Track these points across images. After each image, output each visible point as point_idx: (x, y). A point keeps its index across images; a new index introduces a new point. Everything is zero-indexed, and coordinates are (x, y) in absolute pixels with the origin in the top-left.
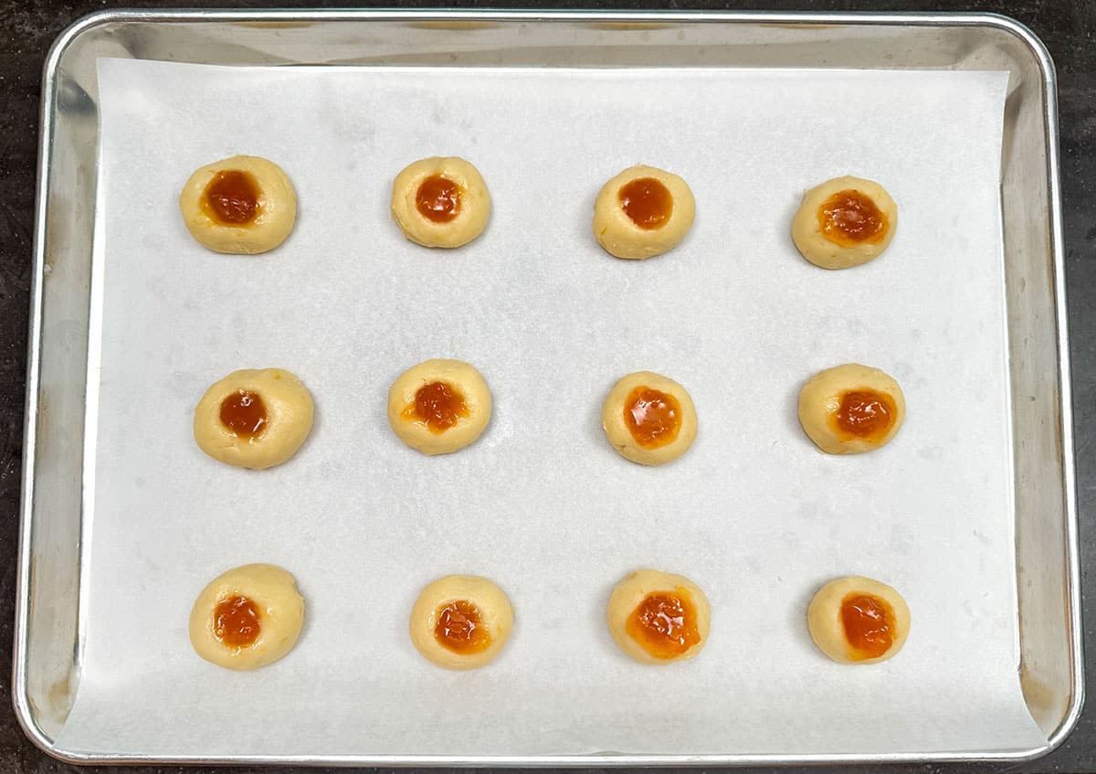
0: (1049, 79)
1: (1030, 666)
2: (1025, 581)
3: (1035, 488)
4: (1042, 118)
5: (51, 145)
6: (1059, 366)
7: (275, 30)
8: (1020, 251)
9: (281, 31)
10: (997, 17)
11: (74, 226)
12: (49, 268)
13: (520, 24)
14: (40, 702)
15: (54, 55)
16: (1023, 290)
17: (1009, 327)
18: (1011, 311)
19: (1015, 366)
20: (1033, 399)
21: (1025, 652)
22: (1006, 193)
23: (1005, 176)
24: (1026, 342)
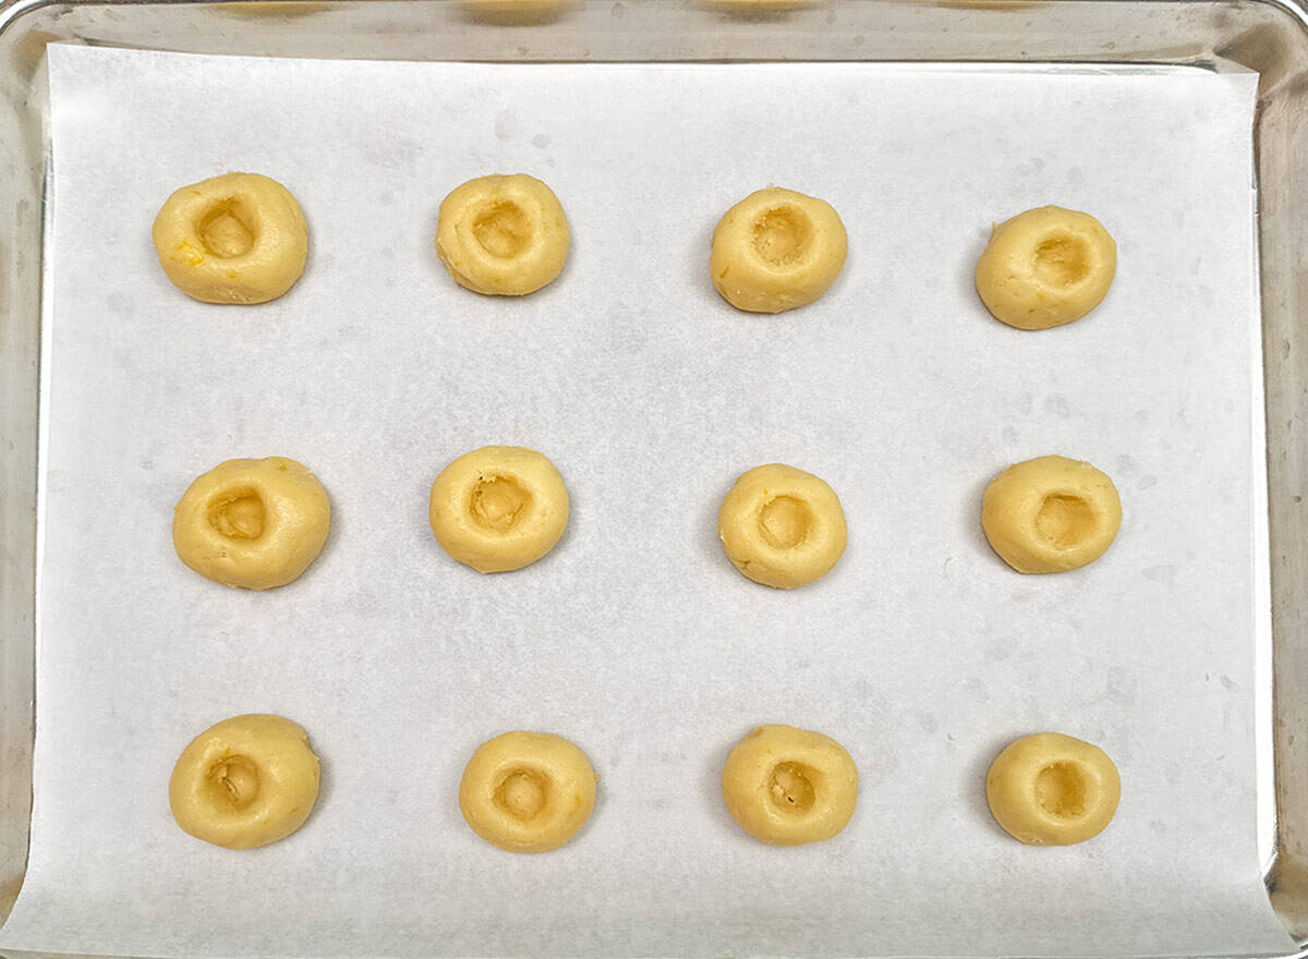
2: (1284, 738)
8: (1283, 305)
13: (613, 4)
16: (1286, 357)
17: (1266, 406)
18: (1270, 383)
19: (1274, 457)
20: (1299, 499)
21: (1284, 829)
22: (1266, 227)
23: (1267, 204)
24: (1289, 425)
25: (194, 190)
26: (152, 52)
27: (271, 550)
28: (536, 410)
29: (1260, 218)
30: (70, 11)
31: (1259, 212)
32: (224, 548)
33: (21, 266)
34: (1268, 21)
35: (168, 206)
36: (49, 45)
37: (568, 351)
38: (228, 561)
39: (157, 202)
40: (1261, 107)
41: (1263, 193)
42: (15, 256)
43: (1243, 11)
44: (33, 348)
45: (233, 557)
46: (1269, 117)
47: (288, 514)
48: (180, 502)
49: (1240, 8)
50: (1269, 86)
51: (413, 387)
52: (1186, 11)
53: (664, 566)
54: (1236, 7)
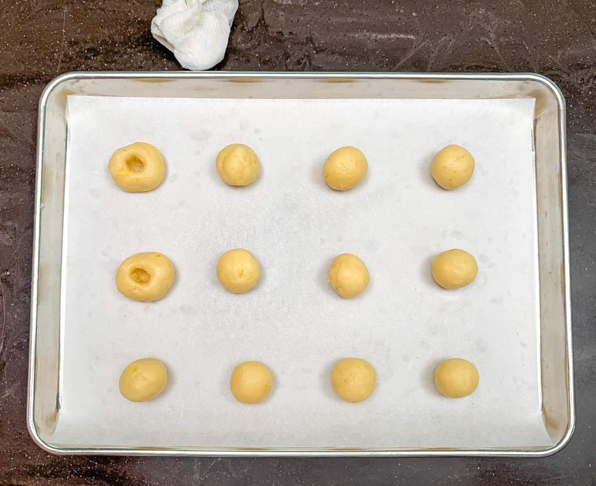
0: (562, 108)
1: (547, 409)
2: (544, 366)
3: (550, 319)
4: (558, 127)
5: (43, 142)
6: (564, 256)
7: (158, 83)
8: (545, 197)
9: (161, 83)
10: (535, 75)
11: (54, 183)
12: (43, 205)
13: (286, 80)
14: (40, 424)
15: (44, 96)
16: (546, 217)
17: (538, 236)
18: (540, 228)
19: (541, 256)
20: (550, 273)
21: (545, 402)
22: (538, 167)
23: (538, 158)
24: (547, 244)
25: (124, 149)
26: (107, 97)
27: (153, 286)
28: (255, 232)
29: (536, 163)
30: (78, 81)
31: (536, 161)
32: (136, 286)
33: (57, 178)
34: (539, 88)
35: (114, 155)
36: (68, 96)
37: (267, 209)
38: (137, 291)
39: (110, 154)
40: (536, 121)
41: (537, 153)
42: (55, 173)
43: (529, 85)
44: (61, 209)
45: (139, 290)
46: (540, 125)
47: (159, 272)
48: (119, 269)
49: (527, 83)
50: (539, 114)
51: (207, 223)
52: (507, 84)
53: (306, 292)
54: (526, 83)
